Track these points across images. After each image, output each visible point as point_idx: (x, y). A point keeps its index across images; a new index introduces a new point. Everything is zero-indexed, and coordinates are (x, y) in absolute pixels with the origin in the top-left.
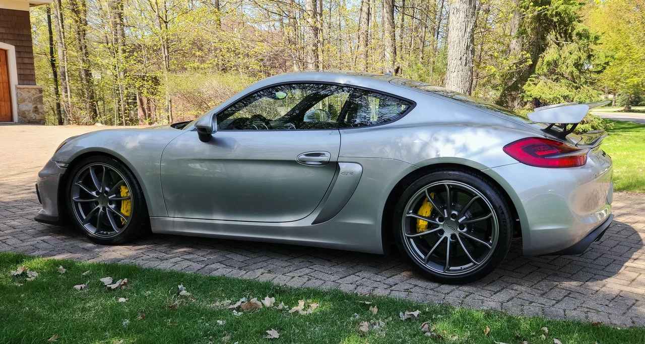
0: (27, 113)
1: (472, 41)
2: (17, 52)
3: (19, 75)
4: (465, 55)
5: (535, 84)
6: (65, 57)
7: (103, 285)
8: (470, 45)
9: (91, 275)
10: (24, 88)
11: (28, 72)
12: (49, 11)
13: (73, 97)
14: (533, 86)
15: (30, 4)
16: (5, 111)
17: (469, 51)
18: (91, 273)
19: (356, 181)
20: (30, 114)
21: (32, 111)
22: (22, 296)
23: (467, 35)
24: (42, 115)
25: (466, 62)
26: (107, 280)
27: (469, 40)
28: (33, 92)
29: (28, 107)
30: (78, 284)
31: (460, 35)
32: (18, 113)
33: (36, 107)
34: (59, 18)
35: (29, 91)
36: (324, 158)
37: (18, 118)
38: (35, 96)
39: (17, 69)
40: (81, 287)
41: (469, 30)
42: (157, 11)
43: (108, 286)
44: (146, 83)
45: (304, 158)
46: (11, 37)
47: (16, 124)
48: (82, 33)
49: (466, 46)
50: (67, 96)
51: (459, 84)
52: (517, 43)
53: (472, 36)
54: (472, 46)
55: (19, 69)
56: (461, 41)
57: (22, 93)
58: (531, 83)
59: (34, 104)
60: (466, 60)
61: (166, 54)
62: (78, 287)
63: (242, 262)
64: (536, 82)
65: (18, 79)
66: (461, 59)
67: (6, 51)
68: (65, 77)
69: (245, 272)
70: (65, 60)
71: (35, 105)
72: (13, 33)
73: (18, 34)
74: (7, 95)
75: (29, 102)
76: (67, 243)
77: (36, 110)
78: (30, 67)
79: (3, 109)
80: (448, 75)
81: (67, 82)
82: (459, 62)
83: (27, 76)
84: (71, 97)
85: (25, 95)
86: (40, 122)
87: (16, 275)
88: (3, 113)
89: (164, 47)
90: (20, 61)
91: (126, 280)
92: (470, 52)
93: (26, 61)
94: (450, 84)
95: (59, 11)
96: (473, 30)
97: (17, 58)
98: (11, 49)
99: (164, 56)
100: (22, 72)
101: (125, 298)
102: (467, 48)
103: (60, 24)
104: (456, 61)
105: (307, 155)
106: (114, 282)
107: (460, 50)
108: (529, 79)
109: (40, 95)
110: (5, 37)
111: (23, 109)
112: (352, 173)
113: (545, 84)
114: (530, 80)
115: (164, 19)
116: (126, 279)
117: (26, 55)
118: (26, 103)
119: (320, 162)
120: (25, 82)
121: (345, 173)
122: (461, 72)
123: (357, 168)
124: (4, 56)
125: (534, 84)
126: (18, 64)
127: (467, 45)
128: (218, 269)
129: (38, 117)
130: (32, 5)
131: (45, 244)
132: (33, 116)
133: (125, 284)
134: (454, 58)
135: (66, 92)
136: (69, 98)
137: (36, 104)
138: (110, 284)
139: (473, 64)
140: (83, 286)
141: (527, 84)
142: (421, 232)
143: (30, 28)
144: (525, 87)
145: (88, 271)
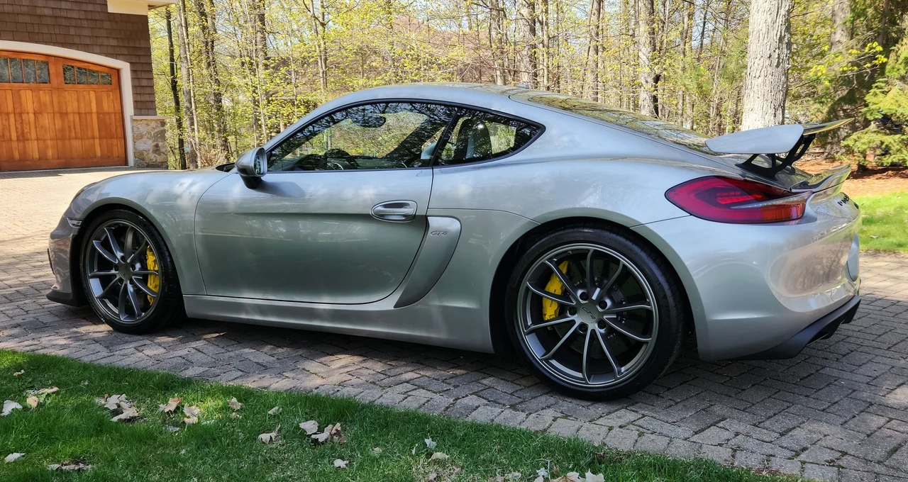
0: (145, 153)
1: (788, 29)
2: (134, 71)
3: (136, 102)
4: (777, 51)
5: (885, 93)
6: (191, 77)
7: (303, 433)
8: (785, 35)
9: (281, 413)
10: (142, 120)
11: (146, 98)
12: (169, 17)
13: (201, 131)
14: (881, 95)
15: (149, 6)
16: (117, 151)
17: (782, 44)
18: (281, 409)
19: (454, 243)
20: (150, 155)
21: (151, 151)
22: (183, 452)
23: (781, 19)
24: (165, 156)
25: (778, 61)
26: (310, 426)
27: (784, 27)
28: (153, 124)
29: (147, 145)
30: (264, 432)
31: (769, 20)
32: (135, 153)
33: (157, 146)
34: (183, 25)
35: (147, 124)
36: (408, 211)
37: (134, 161)
38: (156, 131)
39: (133, 94)
40: (271, 438)
41: (783, 12)
42: (311, 10)
43: (313, 436)
44: (296, 110)
45: (382, 211)
46: (125, 51)
47: (131, 169)
48: (210, 45)
49: (778, 36)
50: (194, 129)
51: (766, 94)
52: (842, 32)
53: (787, 20)
54: (788, 36)
55: (135, 94)
56: (771, 29)
57: (139, 126)
58: (878, 91)
59: (154, 141)
60: (779, 58)
61: (324, 68)
62: (265, 437)
63: (512, 394)
64: (886, 90)
65: (134, 108)
66: (770, 56)
67: (118, 71)
68: (191, 103)
69: (524, 415)
70: (191, 80)
71: (155, 143)
72: (127, 45)
73: (133, 47)
74: (120, 130)
75: (148, 138)
76: (232, 354)
77: (157, 149)
78: (148, 91)
79: (115, 149)
80: (748, 82)
81: (194, 111)
82: (768, 62)
83: (145, 104)
84: (199, 132)
85: (143, 129)
86: (162, 165)
87: (168, 412)
88: (115, 153)
89: (321, 59)
90: (136, 81)
91: (338, 426)
92: (784, 46)
93: (144, 83)
94: (752, 95)
95: (182, 15)
96: (789, 12)
97: (133, 79)
98: (125, 67)
99: (321, 71)
100: (139, 98)
101: (343, 459)
102: (781, 39)
103: (184, 32)
104: (762, 59)
105: (386, 206)
106: (321, 430)
107: (769, 44)
108: (874, 85)
109: (162, 128)
110: (118, 51)
111: (141, 148)
112: (445, 232)
113: (901, 92)
114: (876, 87)
115: (321, 19)
116: (338, 424)
117: (144, 75)
118: (144, 139)
119: (404, 216)
120: (143, 111)
121: (438, 232)
122: (770, 77)
123: (454, 226)
124: (117, 77)
125: (883, 92)
126: (134, 87)
127: (781, 35)
128: (477, 407)
129: (160, 159)
130: (151, 7)
131: (200, 355)
132: (153, 157)
133: (338, 433)
134: (759, 56)
135: (192, 124)
136: (196, 132)
137: (157, 141)
138: (315, 434)
139: (789, 64)
140: (273, 434)
141: (871, 94)
142: (548, 321)
143: (148, 38)
144: (869, 98)
145: (277, 408)
